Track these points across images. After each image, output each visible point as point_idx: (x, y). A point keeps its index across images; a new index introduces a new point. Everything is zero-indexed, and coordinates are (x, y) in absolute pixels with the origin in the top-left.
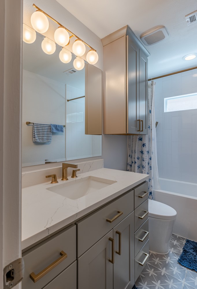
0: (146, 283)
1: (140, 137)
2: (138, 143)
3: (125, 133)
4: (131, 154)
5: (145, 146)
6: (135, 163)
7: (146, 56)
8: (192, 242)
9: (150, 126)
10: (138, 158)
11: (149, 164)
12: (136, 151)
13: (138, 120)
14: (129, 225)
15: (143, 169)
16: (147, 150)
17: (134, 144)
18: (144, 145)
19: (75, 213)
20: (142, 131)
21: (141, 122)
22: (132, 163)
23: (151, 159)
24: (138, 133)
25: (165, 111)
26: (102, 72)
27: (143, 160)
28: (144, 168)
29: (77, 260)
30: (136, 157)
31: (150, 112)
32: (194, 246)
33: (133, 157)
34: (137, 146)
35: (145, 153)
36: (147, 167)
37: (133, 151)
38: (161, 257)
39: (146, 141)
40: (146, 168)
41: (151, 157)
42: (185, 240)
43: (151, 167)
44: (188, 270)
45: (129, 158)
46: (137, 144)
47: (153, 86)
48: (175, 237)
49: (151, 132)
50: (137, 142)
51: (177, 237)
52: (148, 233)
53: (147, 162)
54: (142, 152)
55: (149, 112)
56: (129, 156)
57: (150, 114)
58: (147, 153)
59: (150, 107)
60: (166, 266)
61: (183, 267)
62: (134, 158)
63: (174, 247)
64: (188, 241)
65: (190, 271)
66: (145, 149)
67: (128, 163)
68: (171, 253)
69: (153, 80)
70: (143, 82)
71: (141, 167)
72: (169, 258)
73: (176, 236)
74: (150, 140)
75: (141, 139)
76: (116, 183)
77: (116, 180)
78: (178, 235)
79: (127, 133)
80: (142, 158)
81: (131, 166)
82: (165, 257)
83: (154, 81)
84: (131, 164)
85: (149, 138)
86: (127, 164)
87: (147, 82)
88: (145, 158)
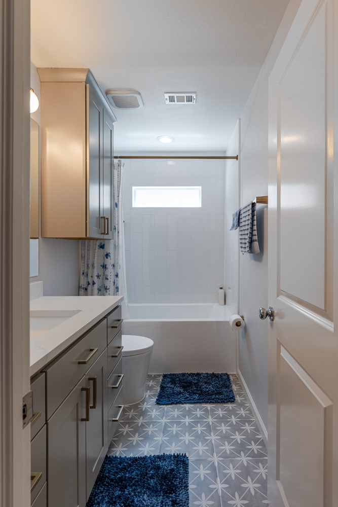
0: (121, 444)
1: (101, 243)
2: (99, 253)
3: (85, 237)
4: (86, 271)
5: (110, 256)
6: (94, 283)
7: (112, 120)
8: (169, 375)
9: (116, 226)
10: (98, 277)
11: (114, 283)
12: (96, 265)
13: (102, 217)
14: (102, 368)
15: (106, 292)
16: (112, 263)
17: (91, 255)
18: (107, 255)
19: (45, 355)
20: (108, 234)
21: (106, 220)
22: (89, 284)
23: (117, 276)
24: (101, 237)
25: (133, 206)
26: (39, 126)
27: (107, 279)
28: (108, 291)
29: (46, 423)
30: (96, 274)
31: (117, 205)
32: (171, 378)
33: (90, 275)
34: (96, 257)
35: (110, 267)
36: (112, 288)
37: (90, 266)
38: (136, 407)
39: (110, 249)
40: (110, 289)
41: (117, 273)
42: (161, 377)
43: (117, 288)
44: (168, 406)
45: (82, 277)
46: (96, 254)
47: (121, 167)
48: (150, 378)
49: (118, 236)
50: (96, 251)
51: (153, 376)
52: (122, 375)
53: (112, 281)
54: (104, 267)
55: (115, 206)
56: (82, 273)
57: (116, 208)
58: (112, 267)
59: (116, 198)
60: (143, 413)
61: (162, 406)
62: (92, 277)
63: (150, 388)
64: (165, 376)
65: (170, 406)
66: (109, 262)
67: (80, 285)
68: (147, 397)
69: (120, 159)
70: (107, 157)
71: (103, 290)
72: (145, 403)
73: (151, 376)
74: (116, 247)
75: (102, 247)
76: (81, 312)
77: (79, 309)
78: (153, 374)
79: (88, 236)
80: (104, 275)
81: (86, 289)
82: (140, 405)
83: (123, 160)
84: (85, 287)
85: (115, 245)
86: (79, 287)
87: (112, 159)
88: (109, 274)
